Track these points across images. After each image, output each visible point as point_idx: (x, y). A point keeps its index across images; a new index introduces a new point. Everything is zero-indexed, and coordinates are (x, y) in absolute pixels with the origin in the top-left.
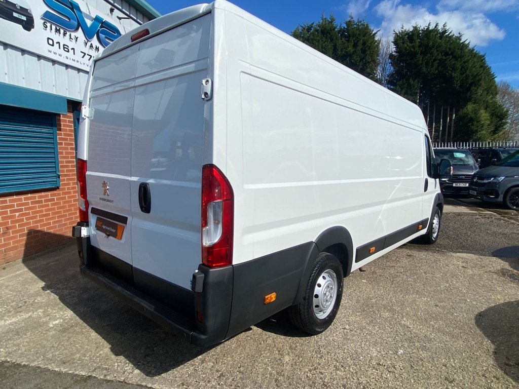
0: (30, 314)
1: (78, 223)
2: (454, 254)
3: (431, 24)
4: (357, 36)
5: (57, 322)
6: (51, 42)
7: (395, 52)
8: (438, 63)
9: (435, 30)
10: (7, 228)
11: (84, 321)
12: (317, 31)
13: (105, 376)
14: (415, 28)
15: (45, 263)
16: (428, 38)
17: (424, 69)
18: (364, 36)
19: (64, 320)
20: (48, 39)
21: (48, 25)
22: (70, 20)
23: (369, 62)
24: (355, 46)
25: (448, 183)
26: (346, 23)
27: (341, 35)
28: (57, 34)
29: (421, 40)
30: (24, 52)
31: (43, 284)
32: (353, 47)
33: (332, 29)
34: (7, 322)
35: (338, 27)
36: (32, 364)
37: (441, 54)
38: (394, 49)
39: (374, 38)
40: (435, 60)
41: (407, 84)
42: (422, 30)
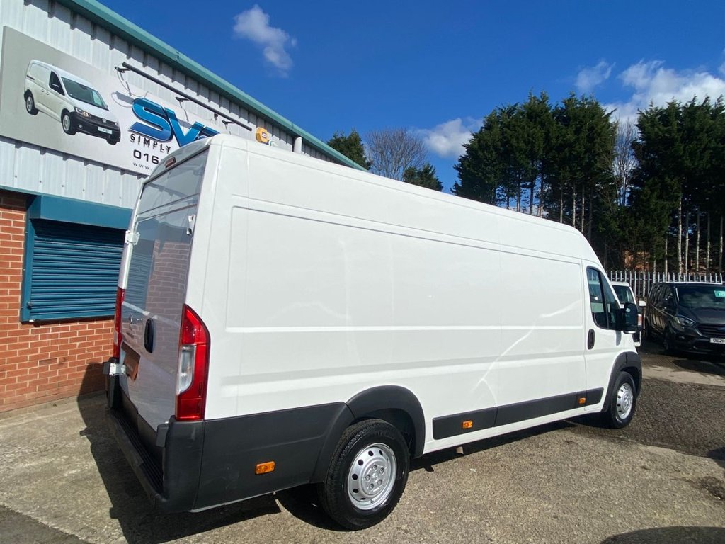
0: (53, 459)
1: (110, 358)
2: (642, 447)
3: (697, 98)
4: (581, 118)
5: (74, 472)
6: (137, 154)
7: (640, 139)
8: (711, 153)
9: (705, 107)
10: (64, 358)
11: (102, 475)
12: (522, 114)
13: (88, 537)
14: (672, 105)
15: (100, 403)
16: (693, 119)
17: (688, 163)
18: (592, 118)
19: (82, 471)
20: (135, 151)
21: (137, 137)
22: (162, 129)
23: (599, 155)
24: (578, 131)
25: (701, 337)
26: (565, 102)
27: (557, 118)
28: (146, 146)
29: (682, 120)
30: (105, 166)
31: (84, 427)
32: (575, 134)
33: (544, 110)
34: (27, 465)
35: (553, 108)
36: (25, 514)
37: (716, 141)
38: (640, 135)
39: (607, 120)
40: (705, 149)
41: (660, 184)
42: (683, 107)
